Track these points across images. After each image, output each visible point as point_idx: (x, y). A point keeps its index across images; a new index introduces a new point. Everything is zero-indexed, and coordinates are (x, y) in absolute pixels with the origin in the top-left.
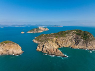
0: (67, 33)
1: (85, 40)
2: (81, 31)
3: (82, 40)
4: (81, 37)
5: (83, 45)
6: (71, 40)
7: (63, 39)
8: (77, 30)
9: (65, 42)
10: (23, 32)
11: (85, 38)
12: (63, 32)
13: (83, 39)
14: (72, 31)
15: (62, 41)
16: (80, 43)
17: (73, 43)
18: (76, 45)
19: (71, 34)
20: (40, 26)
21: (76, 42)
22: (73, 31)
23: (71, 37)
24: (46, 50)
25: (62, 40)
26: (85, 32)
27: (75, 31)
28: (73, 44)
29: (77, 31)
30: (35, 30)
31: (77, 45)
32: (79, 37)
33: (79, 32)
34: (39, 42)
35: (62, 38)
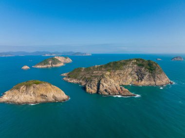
0: (125, 64)
1: (152, 73)
2: (143, 61)
3: (148, 74)
4: (145, 68)
5: (150, 80)
6: (131, 74)
7: (121, 74)
8: (137, 58)
9: (125, 78)
10: (26, 67)
11: (152, 70)
12: (116, 62)
13: (148, 72)
14: (130, 60)
15: (120, 76)
16: (145, 78)
17: (135, 78)
18: (140, 81)
19: (130, 65)
20: (47, 54)
21: (140, 76)
22: (132, 60)
23: (130, 70)
24: (106, 90)
25: (118, 74)
26: (149, 61)
27: (135, 61)
28: (135, 80)
29: (137, 60)
30: (50, 62)
31: (142, 80)
32: (143, 69)
33: (141, 62)
34: (81, 81)
35: (118, 72)
